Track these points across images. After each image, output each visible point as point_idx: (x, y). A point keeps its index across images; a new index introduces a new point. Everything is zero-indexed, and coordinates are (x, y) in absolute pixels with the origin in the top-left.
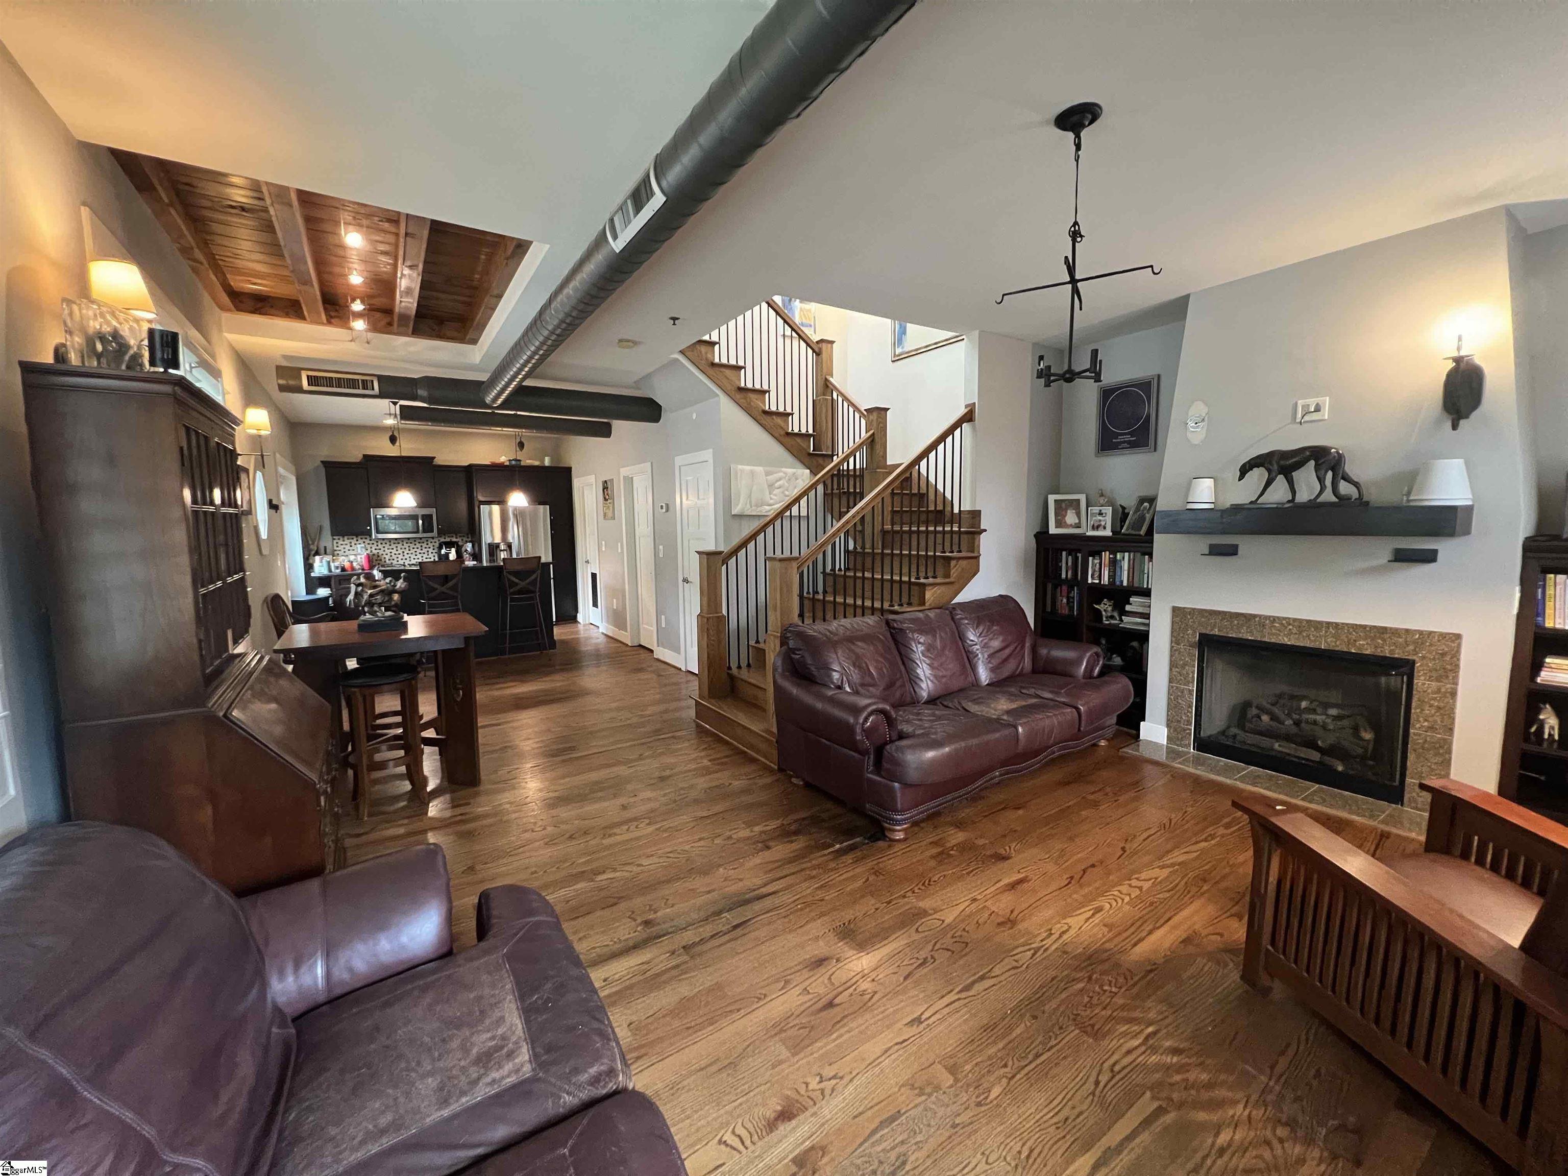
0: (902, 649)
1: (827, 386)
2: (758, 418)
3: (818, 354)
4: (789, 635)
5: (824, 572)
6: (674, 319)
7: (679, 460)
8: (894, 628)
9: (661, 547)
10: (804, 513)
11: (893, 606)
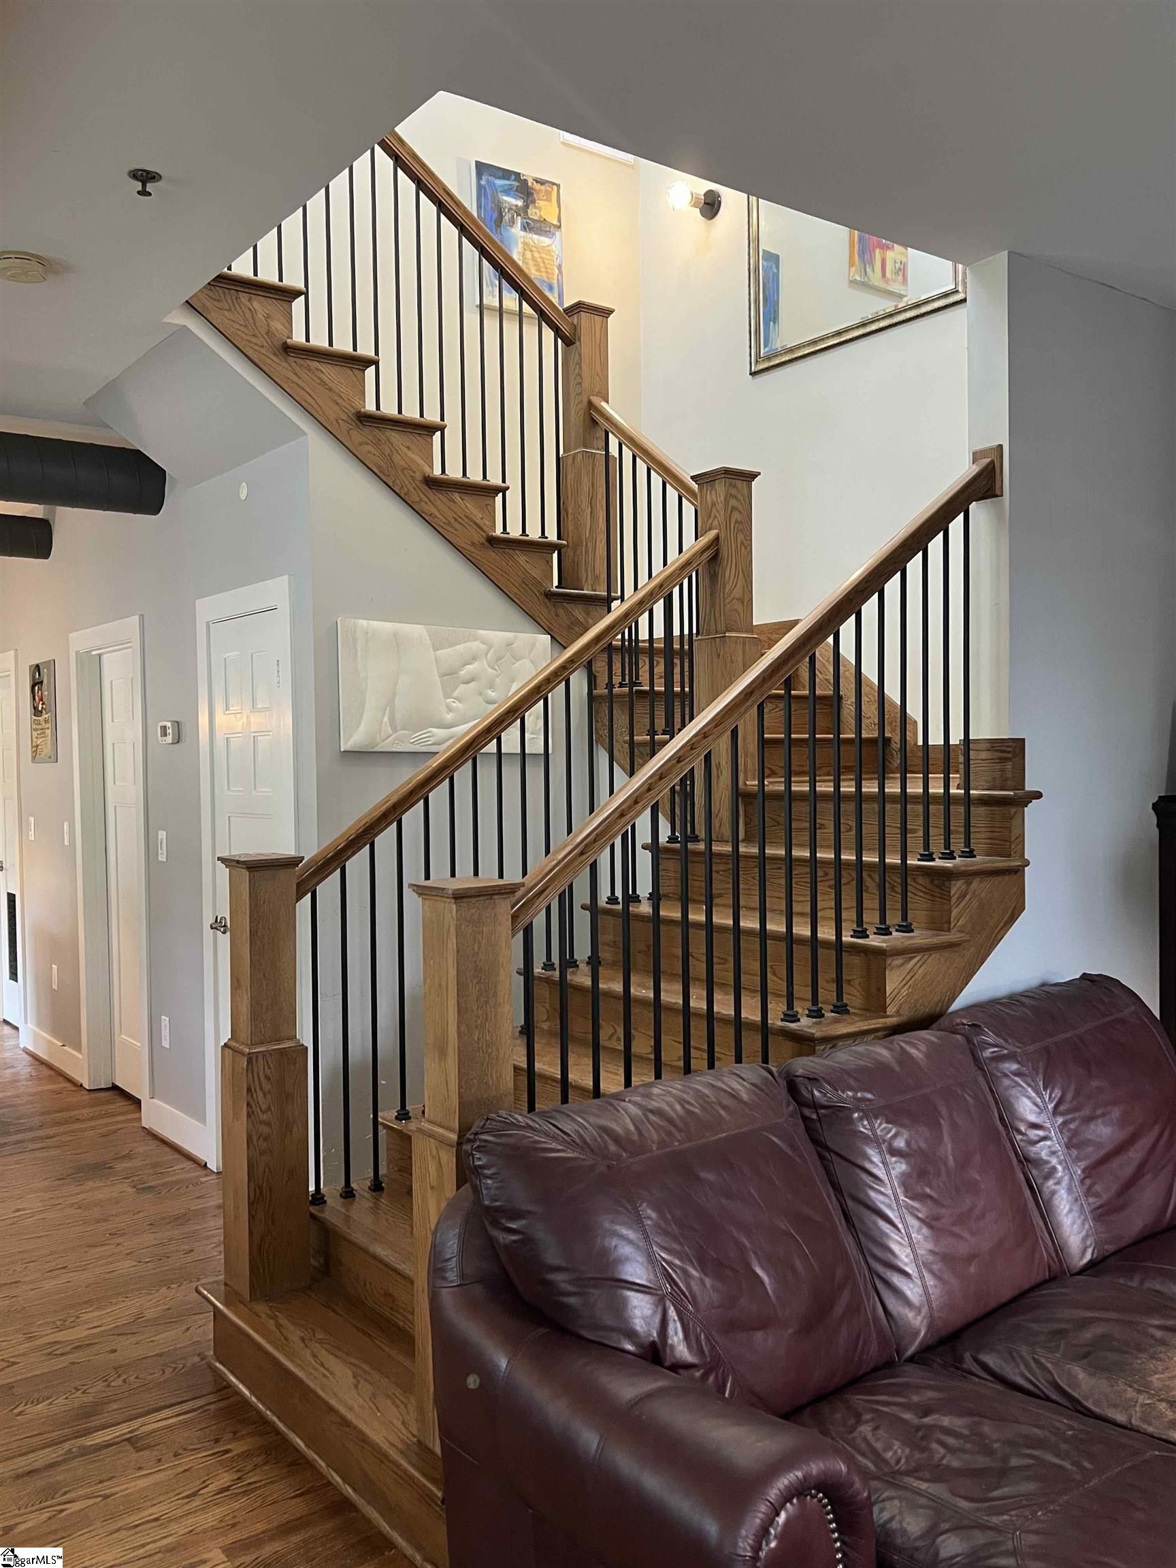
0: (839, 1168)
1: (594, 422)
2: (414, 497)
3: (568, 342)
4: (481, 1160)
5: (593, 907)
6: (145, 177)
7: (207, 608)
8: (815, 1106)
9: (162, 835)
10: (535, 745)
11: (794, 1018)
